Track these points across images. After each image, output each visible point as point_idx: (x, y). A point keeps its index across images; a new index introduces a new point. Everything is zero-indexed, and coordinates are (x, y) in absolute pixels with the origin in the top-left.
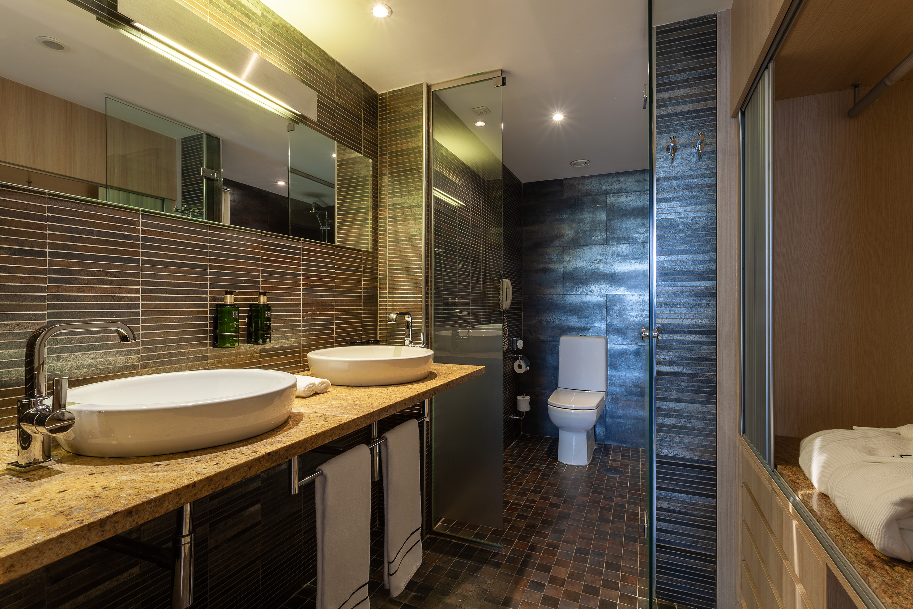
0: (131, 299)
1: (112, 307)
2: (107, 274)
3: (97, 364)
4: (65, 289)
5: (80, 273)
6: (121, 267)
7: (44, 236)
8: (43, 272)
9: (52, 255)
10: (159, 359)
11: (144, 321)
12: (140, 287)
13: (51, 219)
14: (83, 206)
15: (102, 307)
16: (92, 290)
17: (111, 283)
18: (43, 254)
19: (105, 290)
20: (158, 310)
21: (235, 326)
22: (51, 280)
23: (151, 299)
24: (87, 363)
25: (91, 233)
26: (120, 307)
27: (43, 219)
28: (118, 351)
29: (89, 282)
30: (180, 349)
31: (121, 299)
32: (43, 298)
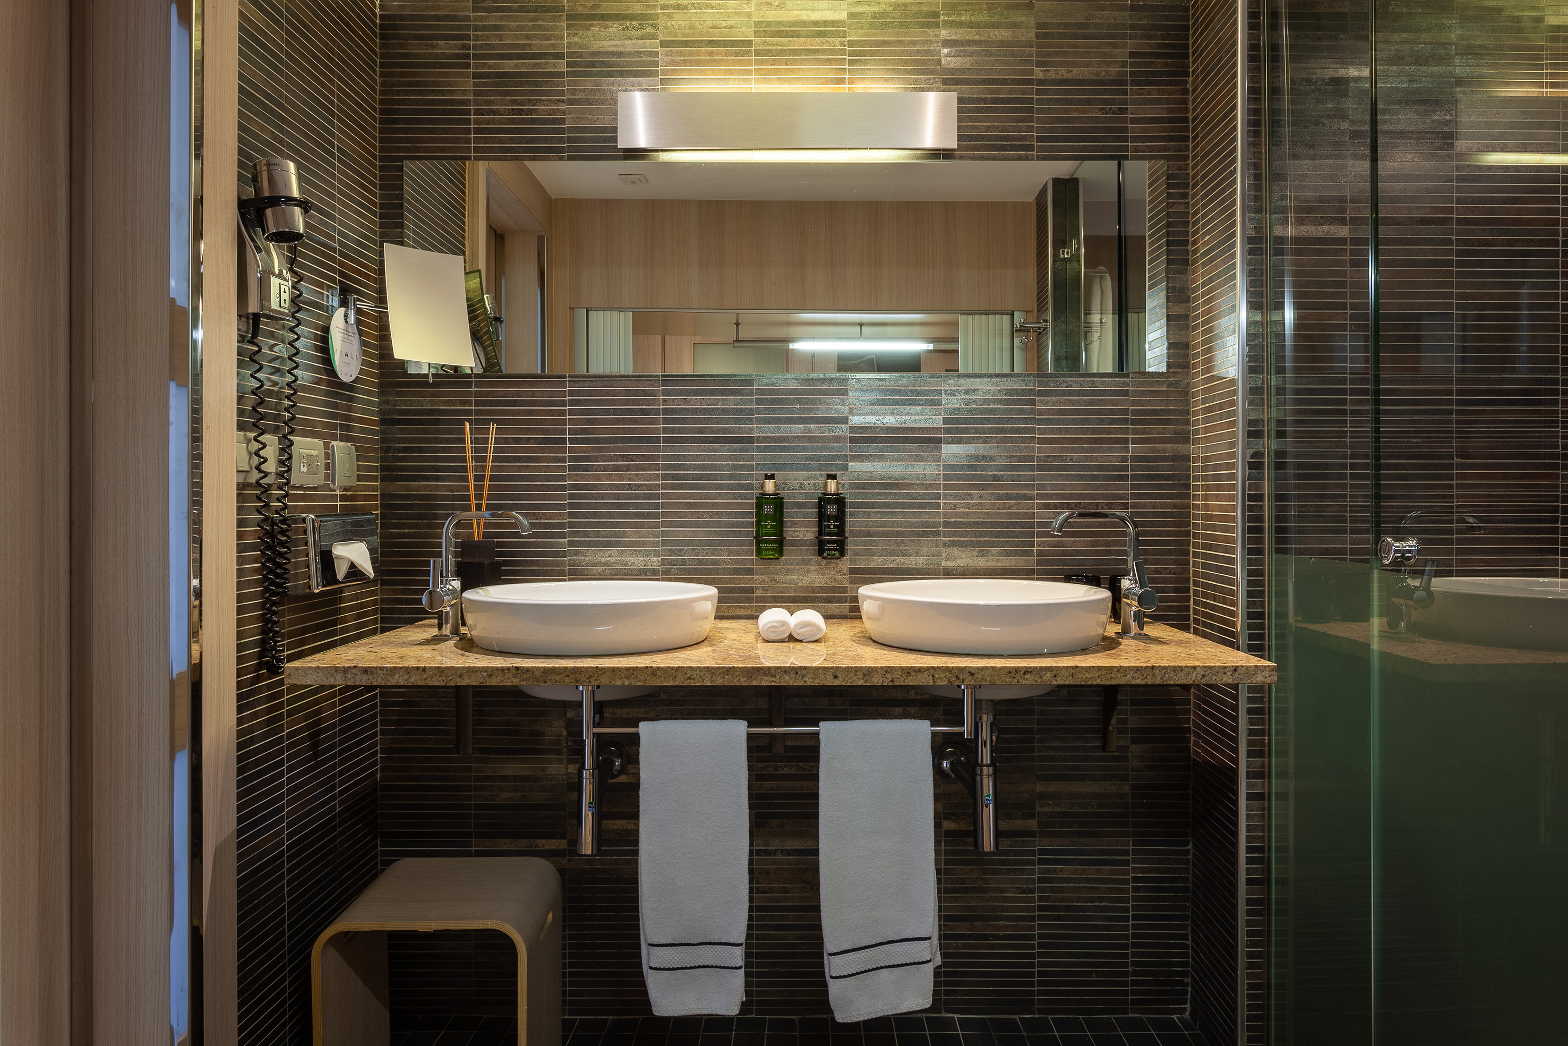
0: (649, 487)
1: (629, 497)
2: (624, 458)
3: (613, 563)
4: (583, 478)
5: (596, 459)
6: (639, 449)
7: (563, 422)
8: (563, 460)
9: (572, 441)
10: (684, 565)
11: (665, 515)
12: (660, 472)
13: (572, 403)
14: (600, 384)
15: (618, 497)
16: (609, 477)
17: (628, 468)
18: (563, 441)
19: (621, 478)
20: (682, 501)
21: (769, 527)
22: (572, 468)
23: (673, 487)
24: (603, 560)
25: (607, 412)
26: (637, 497)
27: (563, 404)
28: (635, 550)
29: (605, 468)
30: (713, 554)
31: (638, 487)
32: (563, 488)
